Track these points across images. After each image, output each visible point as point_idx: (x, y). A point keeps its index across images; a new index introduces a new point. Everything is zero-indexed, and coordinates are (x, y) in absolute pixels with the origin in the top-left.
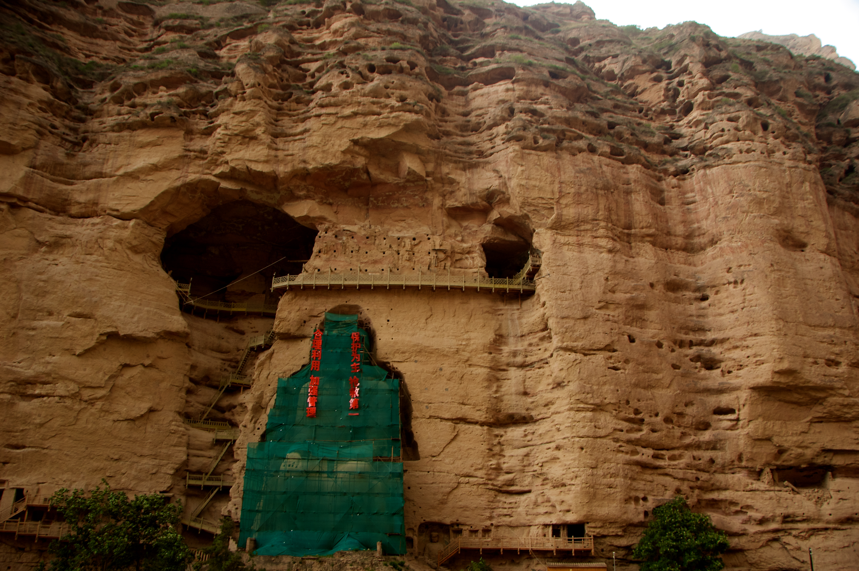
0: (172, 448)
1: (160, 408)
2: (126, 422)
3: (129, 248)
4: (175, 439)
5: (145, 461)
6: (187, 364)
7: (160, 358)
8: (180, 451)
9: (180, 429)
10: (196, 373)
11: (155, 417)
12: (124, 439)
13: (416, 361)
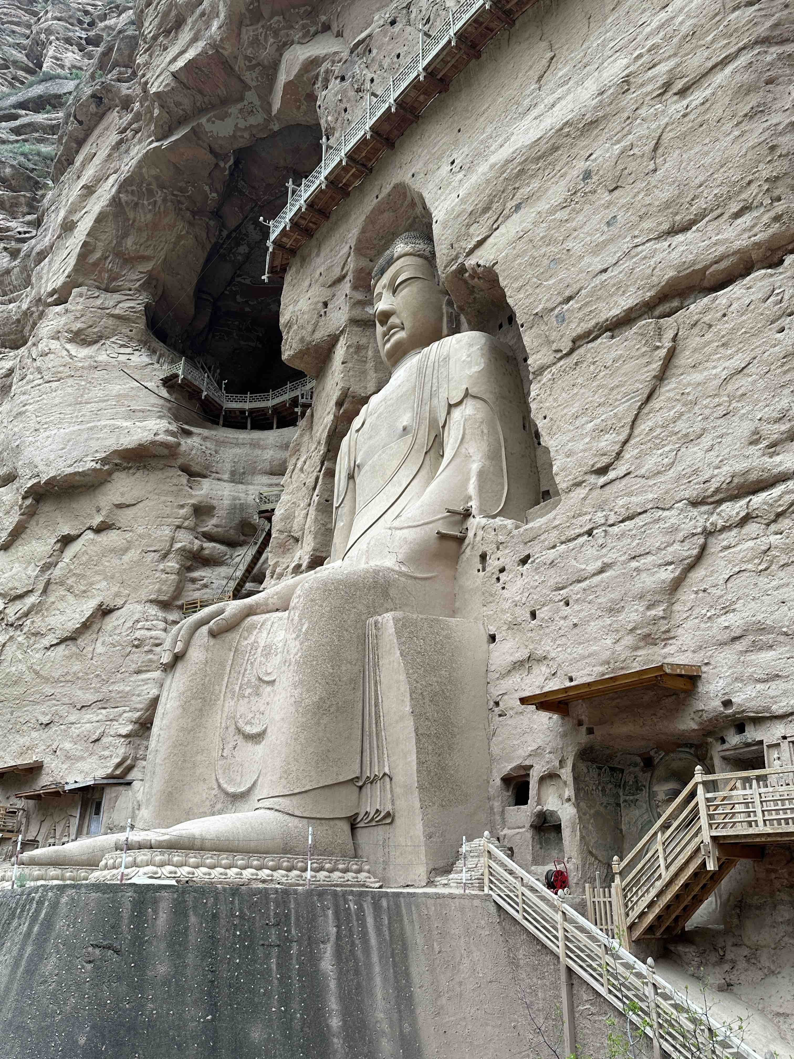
0: (135, 677)
1: (119, 602)
2: (63, 646)
3: (70, 341)
4: (138, 658)
5: (88, 715)
6: (182, 506)
7: (120, 506)
8: (146, 681)
9: (153, 633)
10: (214, 521)
11: (111, 622)
12: (58, 681)
13: (518, 207)
